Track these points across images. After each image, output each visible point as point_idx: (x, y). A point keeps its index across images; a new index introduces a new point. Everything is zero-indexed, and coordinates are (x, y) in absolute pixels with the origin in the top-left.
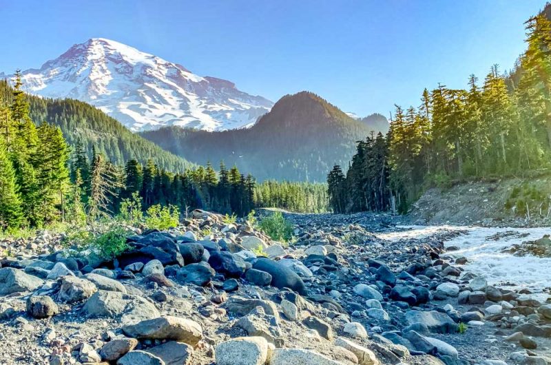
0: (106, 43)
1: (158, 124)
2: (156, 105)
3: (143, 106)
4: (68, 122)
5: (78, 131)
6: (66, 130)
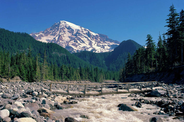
0: (65, 22)
1: (81, 50)
2: (81, 43)
3: (77, 44)
4: (51, 50)
5: (54, 53)
6: (50, 52)
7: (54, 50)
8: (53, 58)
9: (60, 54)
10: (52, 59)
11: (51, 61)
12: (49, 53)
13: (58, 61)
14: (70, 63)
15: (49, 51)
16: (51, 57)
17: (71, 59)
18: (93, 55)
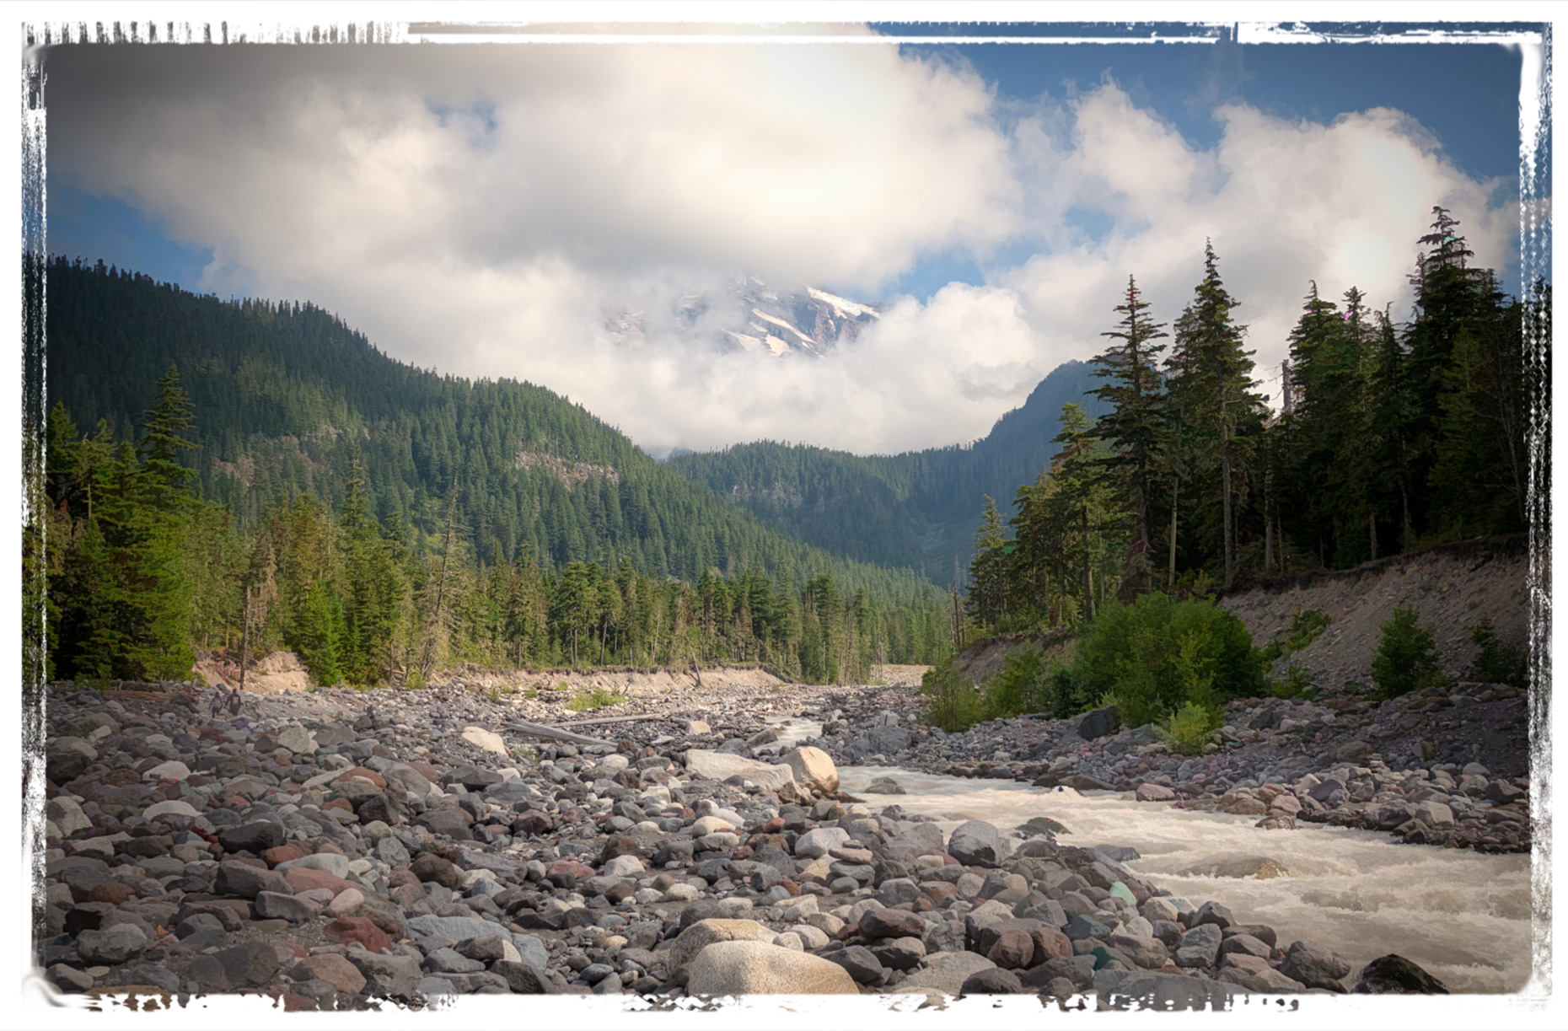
4: (503, 438)
5: (525, 460)
6: (497, 457)
7: (528, 438)
8: (518, 496)
9: (570, 468)
10: (510, 504)
11: (502, 519)
12: (489, 460)
13: (555, 523)
14: (644, 532)
15: (485, 447)
16: (505, 492)
17: (652, 504)
18: (823, 476)
